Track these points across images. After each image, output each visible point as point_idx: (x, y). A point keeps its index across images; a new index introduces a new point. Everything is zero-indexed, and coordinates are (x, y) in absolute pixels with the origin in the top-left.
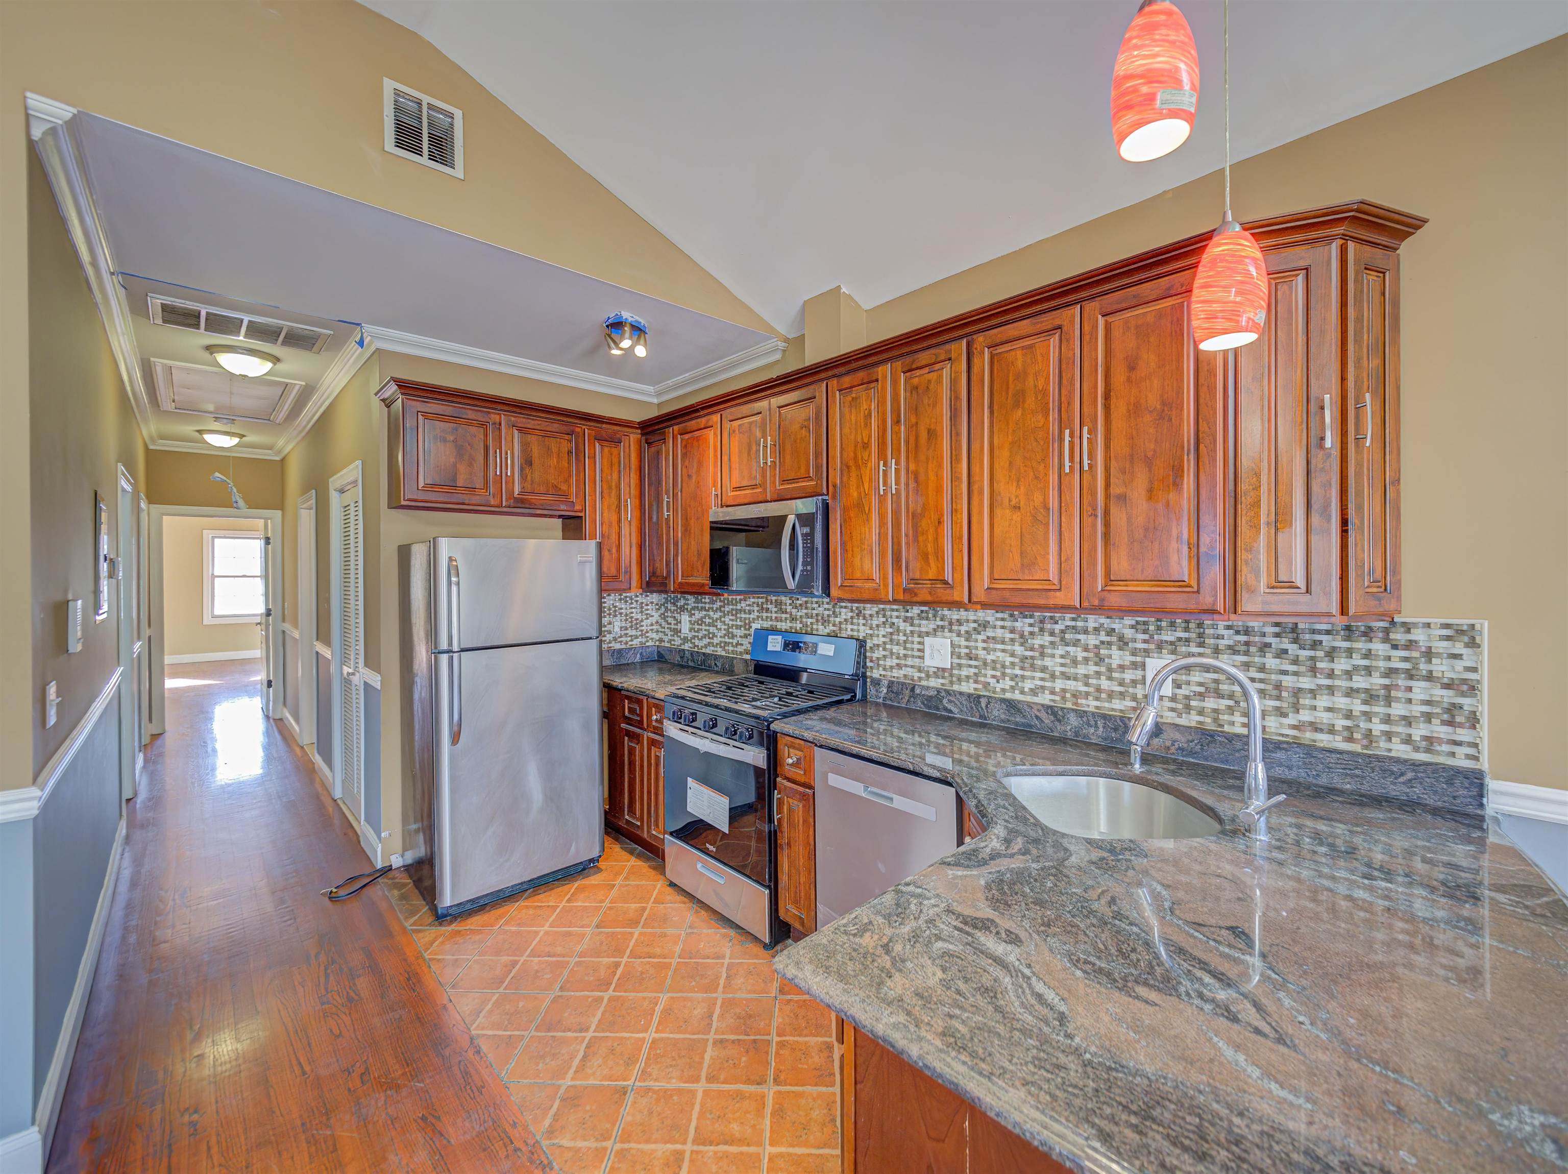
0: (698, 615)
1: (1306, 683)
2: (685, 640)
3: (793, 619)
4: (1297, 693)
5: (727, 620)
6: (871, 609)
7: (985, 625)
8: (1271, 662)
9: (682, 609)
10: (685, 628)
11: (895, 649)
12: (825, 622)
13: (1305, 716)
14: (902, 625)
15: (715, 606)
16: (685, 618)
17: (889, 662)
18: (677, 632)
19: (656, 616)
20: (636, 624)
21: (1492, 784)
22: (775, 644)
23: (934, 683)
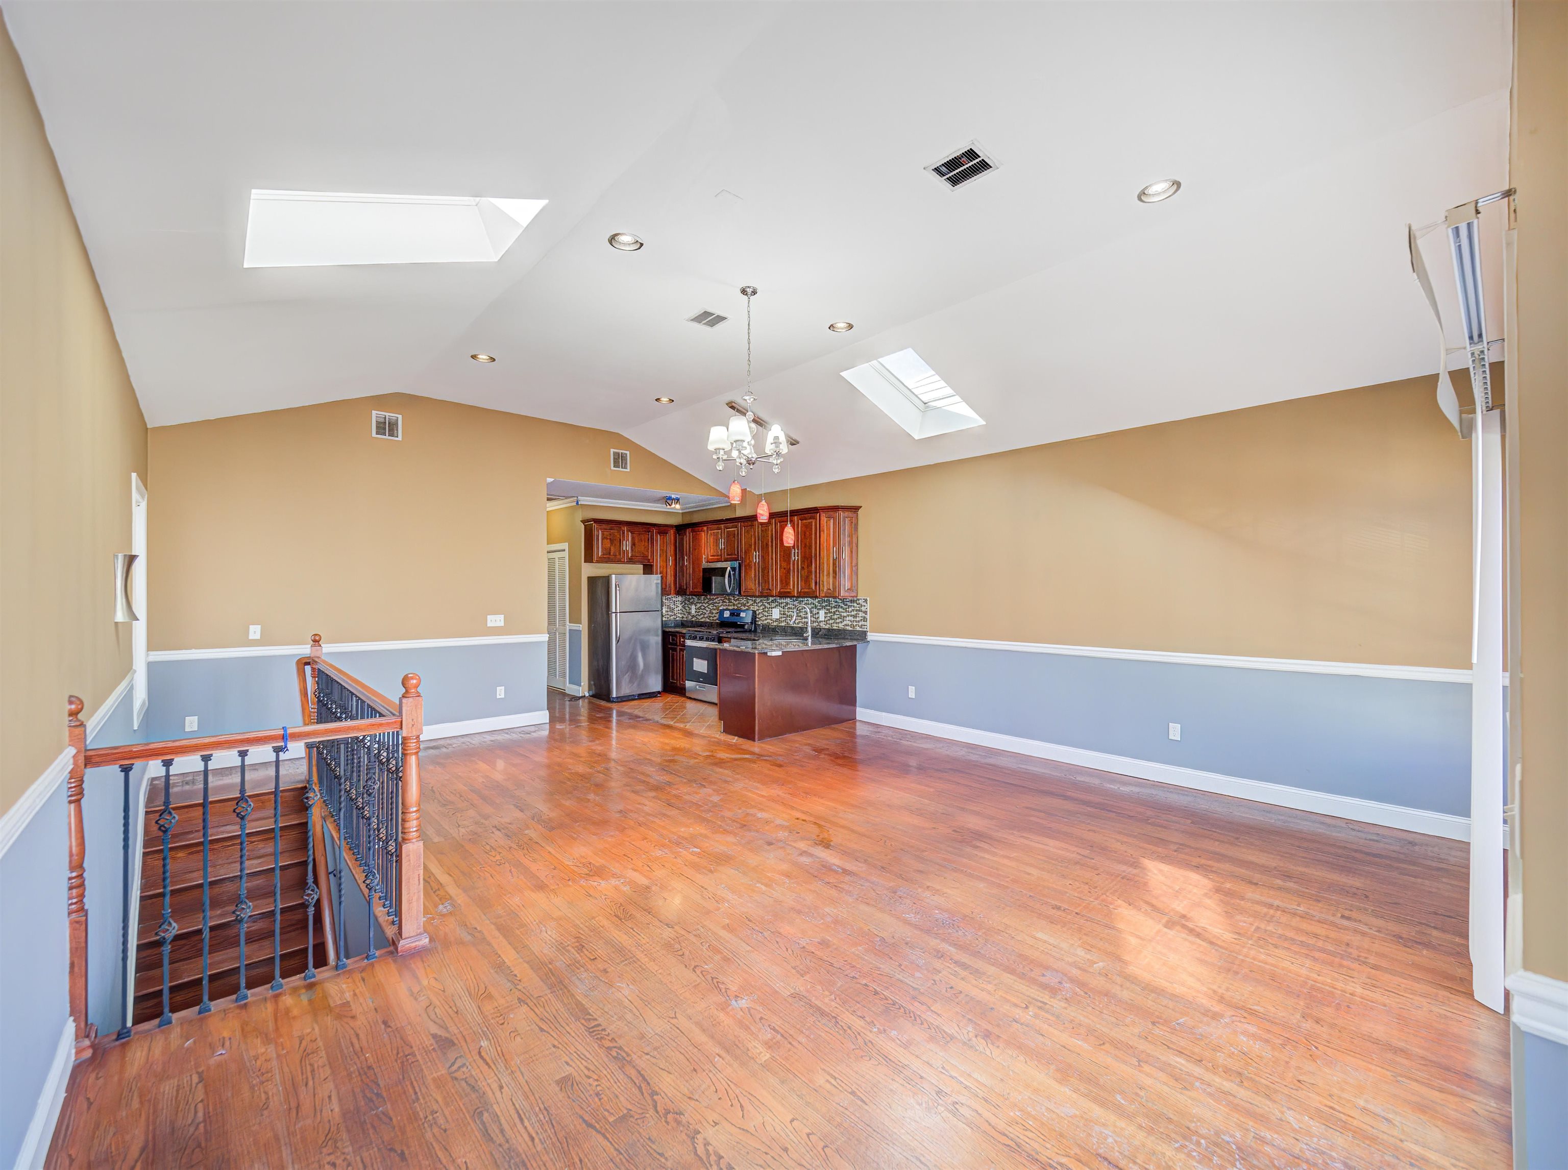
0: (699, 605)
1: (845, 614)
2: (693, 616)
3: (734, 605)
4: (844, 617)
5: (710, 607)
6: (758, 600)
7: (787, 604)
8: (840, 610)
9: (692, 603)
10: (693, 611)
11: (765, 613)
12: (745, 605)
13: (845, 623)
14: (767, 605)
15: (706, 601)
16: (693, 607)
17: (763, 618)
18: (689, 613)
19: (680, 607)
20: (672, 610)
21: (868, 634)
22: (727, 614)
23: (775, 624)
